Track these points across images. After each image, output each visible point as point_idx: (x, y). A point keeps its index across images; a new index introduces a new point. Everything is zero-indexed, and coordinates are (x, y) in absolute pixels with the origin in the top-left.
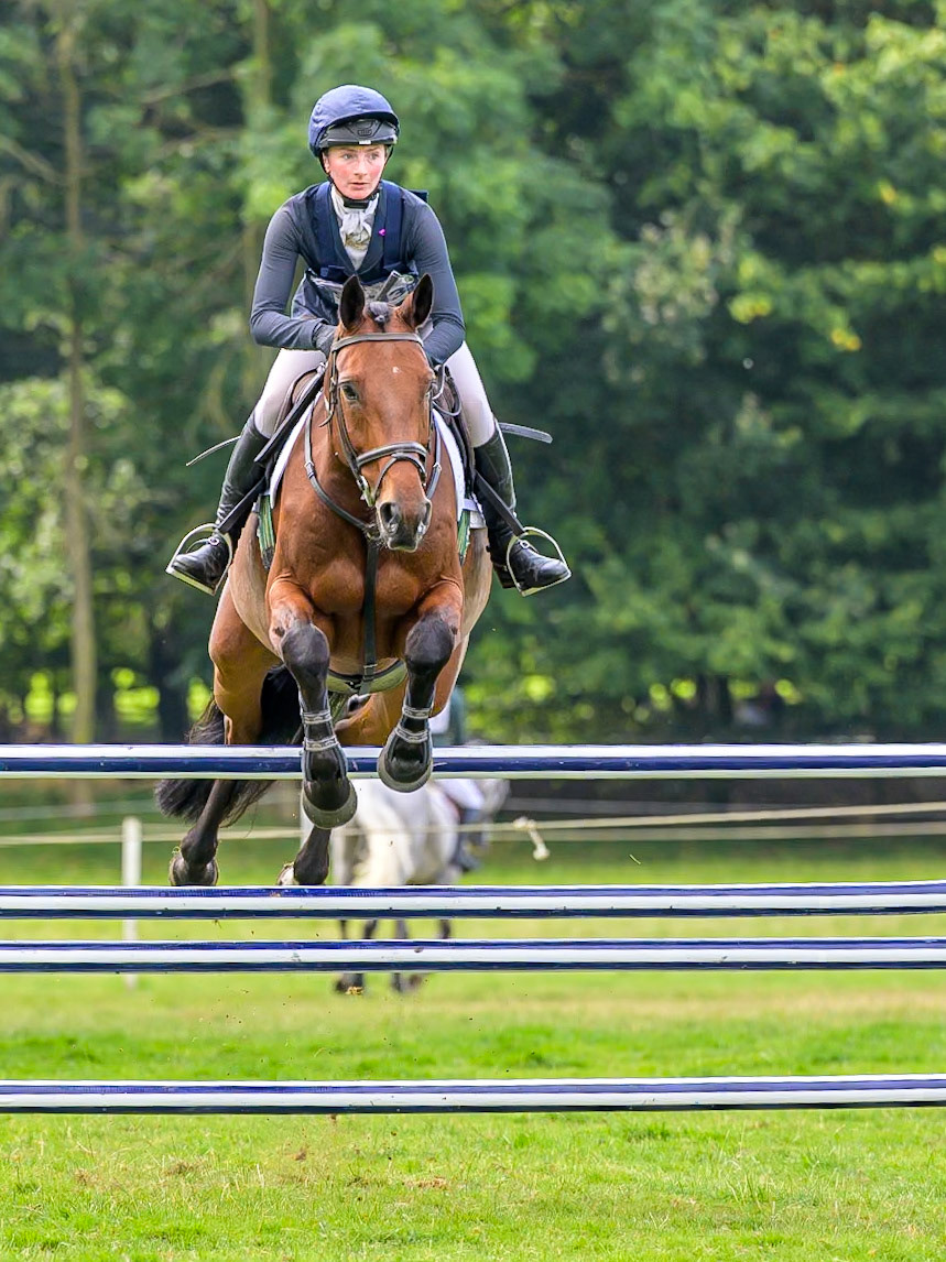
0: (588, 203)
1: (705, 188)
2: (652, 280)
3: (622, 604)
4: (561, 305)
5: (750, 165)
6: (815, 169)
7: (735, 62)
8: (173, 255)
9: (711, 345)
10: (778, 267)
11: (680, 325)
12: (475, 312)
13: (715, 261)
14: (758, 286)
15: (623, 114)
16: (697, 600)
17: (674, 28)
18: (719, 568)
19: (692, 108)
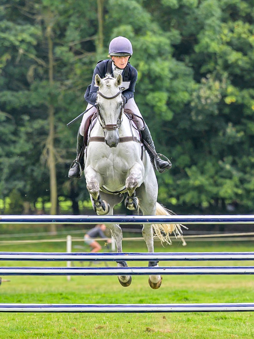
0: (187, 73)
1: (218, 68)
2: (204, 92)
3: (196, 179)
4: (180, 100)
5: (230, 62)
6: (247, 63)
7: (226, 34)
8: (77, 86)
9: (220, 110)
10: (238, 89)
11: (211, 105)
12: (157, 102)
13: (221, 87)
14: (232, 94)
15: (197, 49)
16: (216, 177)
17: (210, 26)
18: (222, 169)
19: (215, 47)
